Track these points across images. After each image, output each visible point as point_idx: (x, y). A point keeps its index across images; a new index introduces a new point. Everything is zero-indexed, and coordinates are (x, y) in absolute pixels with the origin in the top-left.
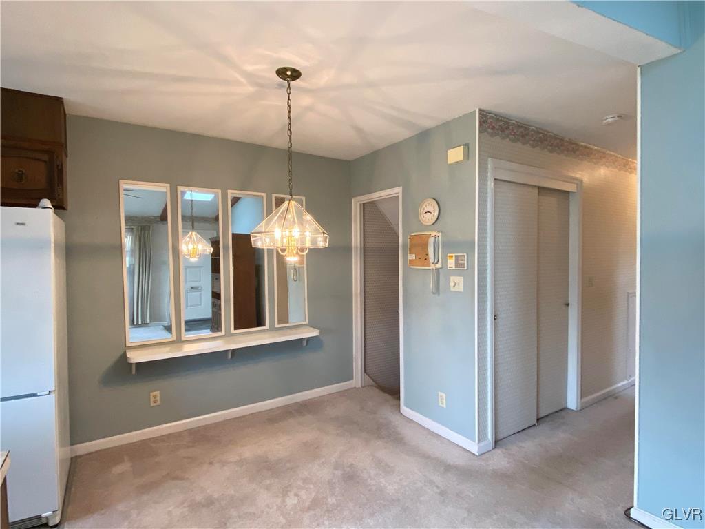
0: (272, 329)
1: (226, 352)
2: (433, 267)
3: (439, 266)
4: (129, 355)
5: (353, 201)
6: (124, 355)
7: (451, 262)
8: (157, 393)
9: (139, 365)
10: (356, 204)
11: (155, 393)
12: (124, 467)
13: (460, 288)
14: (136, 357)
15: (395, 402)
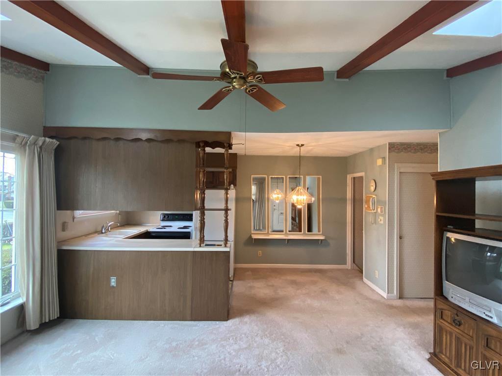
0: (304, 234)
1: (285, 239)
2: (373, 211)
3: (375, 211)
4: (252, 235)
5: (348, 176)
6: (251, 236)
7: (379, 210)
8: (261, 252)
9: (256, 240)
10: (349, 178)
11: (260, 251)
12: (250, 273)
13: (382, 222)
14: (254, 237)
15: (361, 274)
